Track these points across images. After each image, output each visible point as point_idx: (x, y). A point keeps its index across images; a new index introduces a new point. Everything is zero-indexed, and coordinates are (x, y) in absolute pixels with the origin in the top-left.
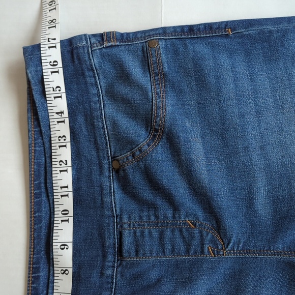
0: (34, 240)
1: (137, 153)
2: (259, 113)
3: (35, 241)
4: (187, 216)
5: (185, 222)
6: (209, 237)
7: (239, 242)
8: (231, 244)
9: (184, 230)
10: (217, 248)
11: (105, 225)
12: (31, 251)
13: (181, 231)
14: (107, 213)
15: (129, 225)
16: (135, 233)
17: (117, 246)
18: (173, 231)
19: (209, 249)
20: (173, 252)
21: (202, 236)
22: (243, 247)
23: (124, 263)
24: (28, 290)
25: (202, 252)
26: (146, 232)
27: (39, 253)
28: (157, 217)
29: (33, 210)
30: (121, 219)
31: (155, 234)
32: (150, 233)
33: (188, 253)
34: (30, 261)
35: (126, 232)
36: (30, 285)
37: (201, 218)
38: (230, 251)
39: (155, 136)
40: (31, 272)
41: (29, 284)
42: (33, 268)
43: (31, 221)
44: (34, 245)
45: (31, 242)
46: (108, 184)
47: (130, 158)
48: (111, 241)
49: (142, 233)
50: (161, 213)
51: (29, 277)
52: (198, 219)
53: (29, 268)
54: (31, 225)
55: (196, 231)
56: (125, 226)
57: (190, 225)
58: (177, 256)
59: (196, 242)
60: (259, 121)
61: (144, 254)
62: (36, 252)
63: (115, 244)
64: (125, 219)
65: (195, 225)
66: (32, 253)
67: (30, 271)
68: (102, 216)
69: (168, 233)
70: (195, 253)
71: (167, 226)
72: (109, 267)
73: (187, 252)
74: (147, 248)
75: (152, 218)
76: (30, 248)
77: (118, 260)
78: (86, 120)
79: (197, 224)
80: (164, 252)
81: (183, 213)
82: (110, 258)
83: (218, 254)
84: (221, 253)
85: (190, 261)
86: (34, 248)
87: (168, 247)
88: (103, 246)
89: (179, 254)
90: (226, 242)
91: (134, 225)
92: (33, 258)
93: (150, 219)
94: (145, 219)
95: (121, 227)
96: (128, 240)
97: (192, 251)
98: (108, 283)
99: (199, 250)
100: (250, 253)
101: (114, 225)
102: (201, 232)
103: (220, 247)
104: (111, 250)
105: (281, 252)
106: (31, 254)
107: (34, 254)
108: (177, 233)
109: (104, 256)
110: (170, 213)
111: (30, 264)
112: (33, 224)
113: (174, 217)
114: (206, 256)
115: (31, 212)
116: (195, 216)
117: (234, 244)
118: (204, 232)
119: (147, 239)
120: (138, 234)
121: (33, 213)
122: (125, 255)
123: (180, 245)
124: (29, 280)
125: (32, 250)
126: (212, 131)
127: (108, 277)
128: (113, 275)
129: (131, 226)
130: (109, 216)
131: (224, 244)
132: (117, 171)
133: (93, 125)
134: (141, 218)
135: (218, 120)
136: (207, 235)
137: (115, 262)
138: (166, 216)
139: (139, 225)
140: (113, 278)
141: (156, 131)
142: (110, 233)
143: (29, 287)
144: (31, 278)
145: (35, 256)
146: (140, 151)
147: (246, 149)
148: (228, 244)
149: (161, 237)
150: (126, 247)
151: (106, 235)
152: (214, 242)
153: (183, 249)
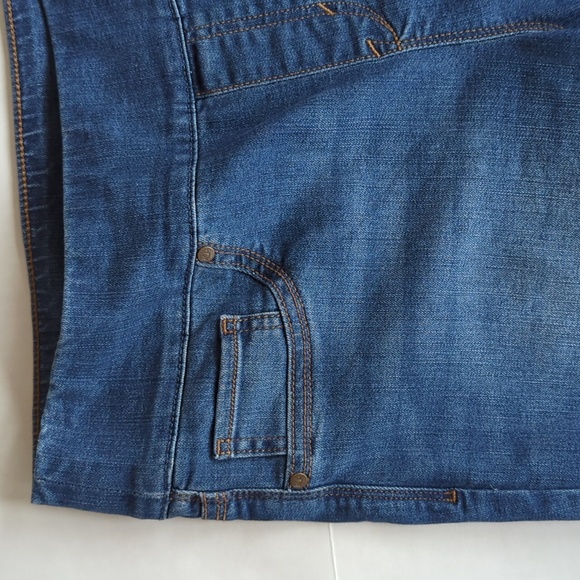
0: (19, 67)
3: (23, 70)
5: (317, 6)
6: (365, 24)
7: (424, 22)
8: (408, 27)
9: (315, 21)
10: (384, 39)
11: (162, 35)
12: (16, 89)
13: (310, 24)
14: (162, 12)
15: (210, 30)
16: (222, 43)
17: (190, 72)
18: (294, 28)
19: (368, 45)
20: (301, 63)
21: (351, 25)
22: (432, 30)
23: (210, 102)
24: (19, 164)
25: (357, 52)
26: (244, 37)
27: (32, 90)
28: (260, 5)
29: (10, 9)
30: (192, 21)
31: (261, 37)
32: (251, 38)
33: (331, 58)
34: (16, 109)
35: (205, 43)
36: (22, 154)
38: (409, 39)
40: (20, 130)
41: (19, 152)
42: (23, 121)
43: (9, 31)
44: (20, 76)
45: (13, 73)
48: (177, 63)
49: (237, 40)
51: (18, 140)
53: (16, 121)
54: (10, 39)
55: (339, 20)
56: (202, 32)
57: (325, 11)
58: (311, 70)
59: (342, 38)
61: (246, 77)
62: (26, 91)
63: (186, 70)
64: (199, 19)
65: (335, 9)
66: (19, 93)
67: (17, 129)
68: (153, 20)
69: (287, 33)
70: (345, 57)
71: (282, 19)
73: (329, 58)
74: (251, 65)
75: (252, 10)
76: (14, 83)
77: (197, 100)
79: (339, 7)
80: (284, 67)
82: (180, 96)
83: (387, 50)
84: (393, 47)
85: (336, 73)
86: (21, 83)
87: (291, 56)
88: (163, 75)
89: (313, 65)
90: (398, 25)
91: (218, 29)
92: (22, 102)
93: (247, 12)
94: (237, 13)
95: (194, 35)
96: (210, 57)
97: (337, 55)
98: (183, 141)
99: (351, 50)
100: (447, 38)
101: (180, 34)
102: (348, 20)
103: (388, 36)
104: (179, 81)
105: (503, 27)
106: (17, 95)
107: (22, 95)
108: (303, 30)
109: (169, 95)
111: (17, 114)
112: (13, 38)
114: (366, 58)
115: (7, 13)
117: (414, 26)
118: (355, 18)
119: (247, 48)
120: (229, 42)
121: (10, 15)
122: (210, 84)
123: (313, 48)
124: (18, 146)
125: (18, 87)
127: (182, 131)
128: (192, 126)
129: (214, 31)
130: (166, 19)
131: (395, 30)
134: (229, 13)
136: (361, 20)
137: (190, 103)
139: (228, 27)
140: (193, 131)
142: (173, 50)
143: (20, 158)
144: (21, 142)
145: (24, 98)
148: (403, 28)
149: (274, 40)
150: (208, 69)
151: (167, 53)
152: (376, 32)
153: (319, 56)
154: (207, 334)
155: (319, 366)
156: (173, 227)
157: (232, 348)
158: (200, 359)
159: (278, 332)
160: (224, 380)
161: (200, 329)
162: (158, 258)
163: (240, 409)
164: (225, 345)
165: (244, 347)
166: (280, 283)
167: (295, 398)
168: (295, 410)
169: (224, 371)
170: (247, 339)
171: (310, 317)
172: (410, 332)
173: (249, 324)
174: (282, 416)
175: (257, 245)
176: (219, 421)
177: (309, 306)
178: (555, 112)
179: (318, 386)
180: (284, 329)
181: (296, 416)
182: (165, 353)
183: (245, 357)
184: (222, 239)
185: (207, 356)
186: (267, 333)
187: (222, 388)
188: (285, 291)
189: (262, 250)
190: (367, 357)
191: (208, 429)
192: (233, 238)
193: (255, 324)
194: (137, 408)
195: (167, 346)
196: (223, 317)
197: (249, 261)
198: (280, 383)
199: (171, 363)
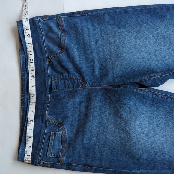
1: (56, 56)
2: (96, 41)
3: (23, 82)
4: (73, 76)
5: (72, 78)
6: (80, 82)
7: (90, 83)
10: (83, 85)
11: (46, 80)
13: (71, 81)
14: (46, 76)
16: (56, 82)
17: (50, 86)
18: (68, 81)
19: (80, 86)
20: (68, 87)
21: (78, 82)
22: (91, 85)
23: (53, 92)
25: (78, 87)
26: (60, 82)
28: (63, 76)
30: (51, 78)
31: (63, 82)
32: (61, 82)
33: (74, 88)
35: (53, 82)
37: (77, 76)
38: (87, 86)
39: (62, 50)
40: (22, 96)
46: (47, 67)
47: (54, 57)
48: (48, 85)
49: (58, 82)
50: (64, 75)
52: (76, 77)
55: (76, 81)
56: (53, 80)
57: (74, 79)
59: (76, 84)
60: (96, 44)
61: (59, 89)
64: (53, 78)
65: (76, 79)
68: (45, 77)
69: (67, 82)
70: (76, 87)
71: (67, 79)
72: (48, 93)
74: (60, 87)
75: (62, 77)
77: (51, 91)
78: (39, 45)
80: (66, 88)
81: (71, 75)
82: (48, 90)
84: (84, 87)
85: (74, 90)
87: (67, 86)
88: (46, 87)
89: (70, 88)
90: (85, 83)
94: (59, 77)
95: (51, 80)
96: (54, 84)
98: (48, 99)
100: (93, 87)
101: (49, 80)
102: (77, 81)
104: (48, 88)
108: (70, 82)
109: (46, 90)
110: (67, 75)
113: (69, 76)
115: (21, 72)
116: (76, 76)
117: (88, 84)
119: (60, 84)
120: (57, 82)
121: (22, 77)
122: (53, 89)
123: (71, 85)
125: (22, 89)
126: (81, 48)
127: (48, 97)
129: (55, 80)
132: (50, 62)
133: (41, 47)
134: (58, 77)
135: (82, 44)
138: (66, 76)
139: (57, 79)
141: (62, 48)
143: (21, 101)
146: (57, 55)
147: (92, 53)
148: (86, 84)
149: (65, 83)
150: (53, 86)
151: (47, 83)
152: (82, 84)
153: (72, 87)
154: (48, 135)
155: (67, 142)
156: (43, 115)
157: (52, 138)
158: (47, 139)
159: (60, 136)
160: (50, 143)
161: (47, 133)
162: (41, 119)
163: (52, 148)
164: (51, 137)
165: (54, 138)
166: (62, 127)
167: (63, 148)
168: (62, 150)
169: (50, 142)
170: (55, 136)
171: (66, 134)
172: (83, 138)
173: (56, 134)
174: (60, 151)
175: (58, 120)
176: (49, 150)
177: (66, 132)
178: (110, 101)
179: (67, 146)
180: (61, 135)
181: (62, 151)
182: (41, 137)
183: (54, 139)
184: (51, 118)
185: (48, 139)
186: (58, 136)
187: (50, 144)
188: (62, 129)
189: (59, 121)
190: (75, 141)
191: (47, 151)
192: (53, 118)
193: (57, 134)
194: (36, 146)
195: (41, 136)
196: (51, 132)
197: (57, 122)
198: (60, 145)
199: (42, 139)
